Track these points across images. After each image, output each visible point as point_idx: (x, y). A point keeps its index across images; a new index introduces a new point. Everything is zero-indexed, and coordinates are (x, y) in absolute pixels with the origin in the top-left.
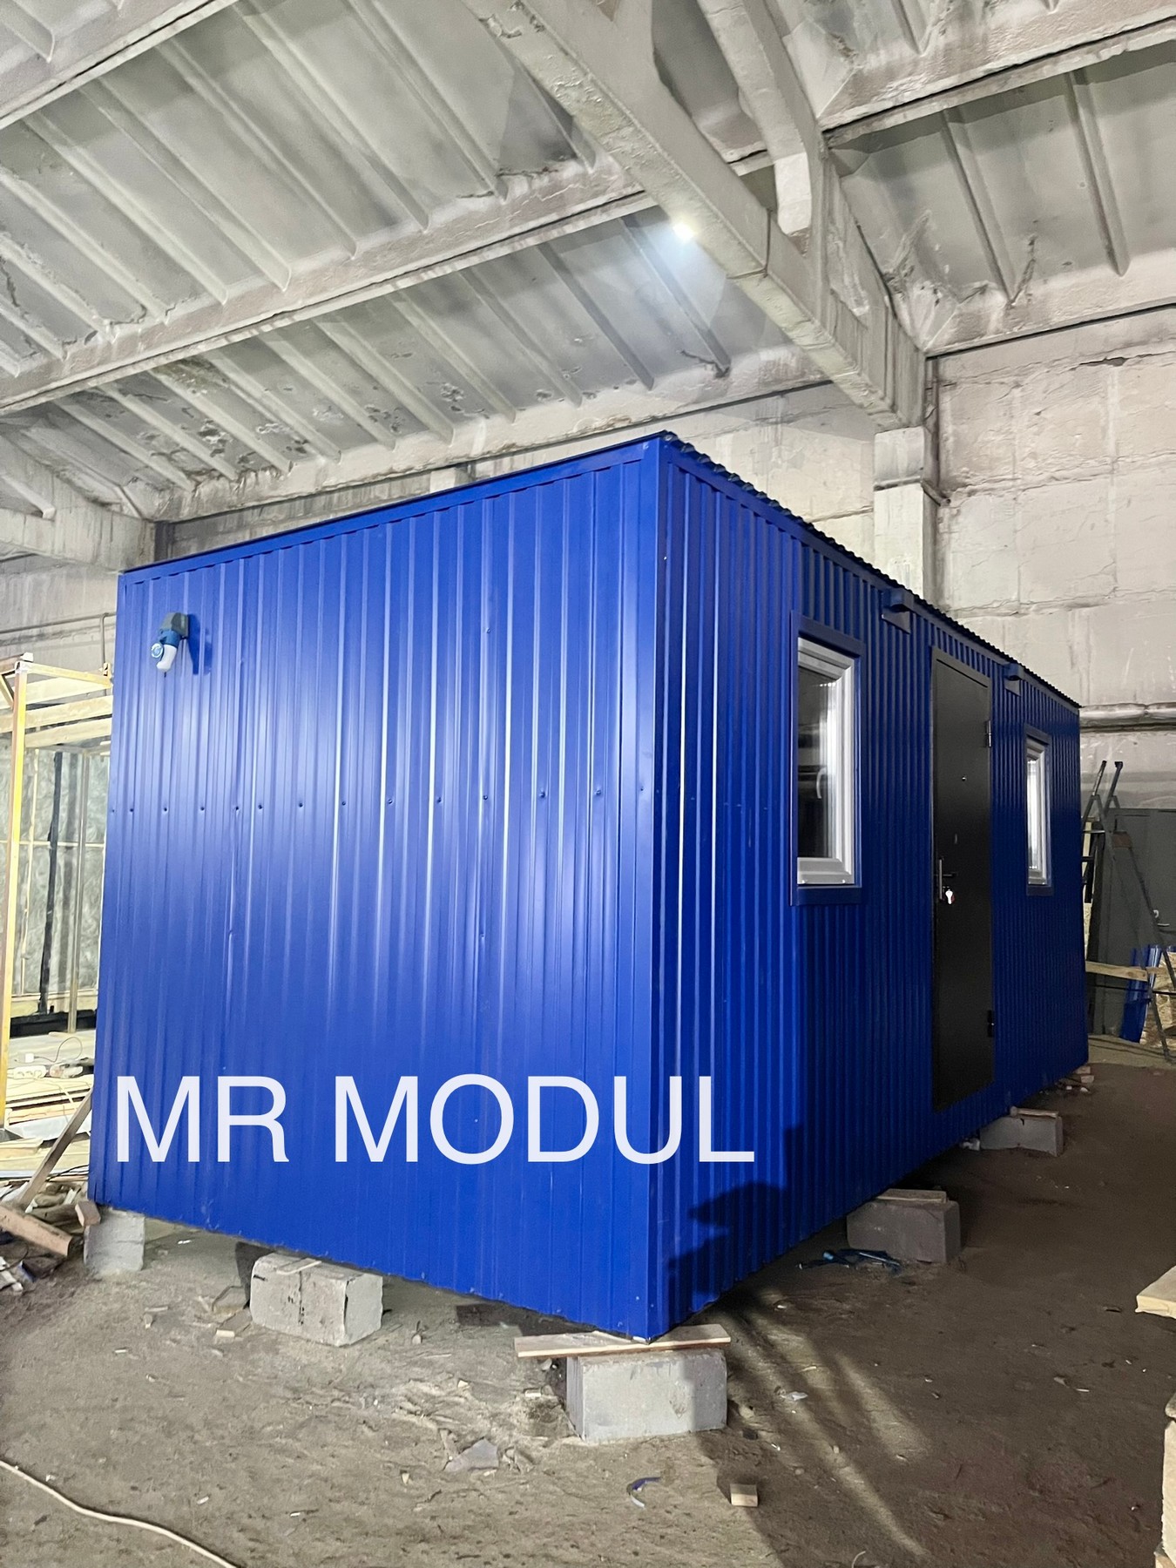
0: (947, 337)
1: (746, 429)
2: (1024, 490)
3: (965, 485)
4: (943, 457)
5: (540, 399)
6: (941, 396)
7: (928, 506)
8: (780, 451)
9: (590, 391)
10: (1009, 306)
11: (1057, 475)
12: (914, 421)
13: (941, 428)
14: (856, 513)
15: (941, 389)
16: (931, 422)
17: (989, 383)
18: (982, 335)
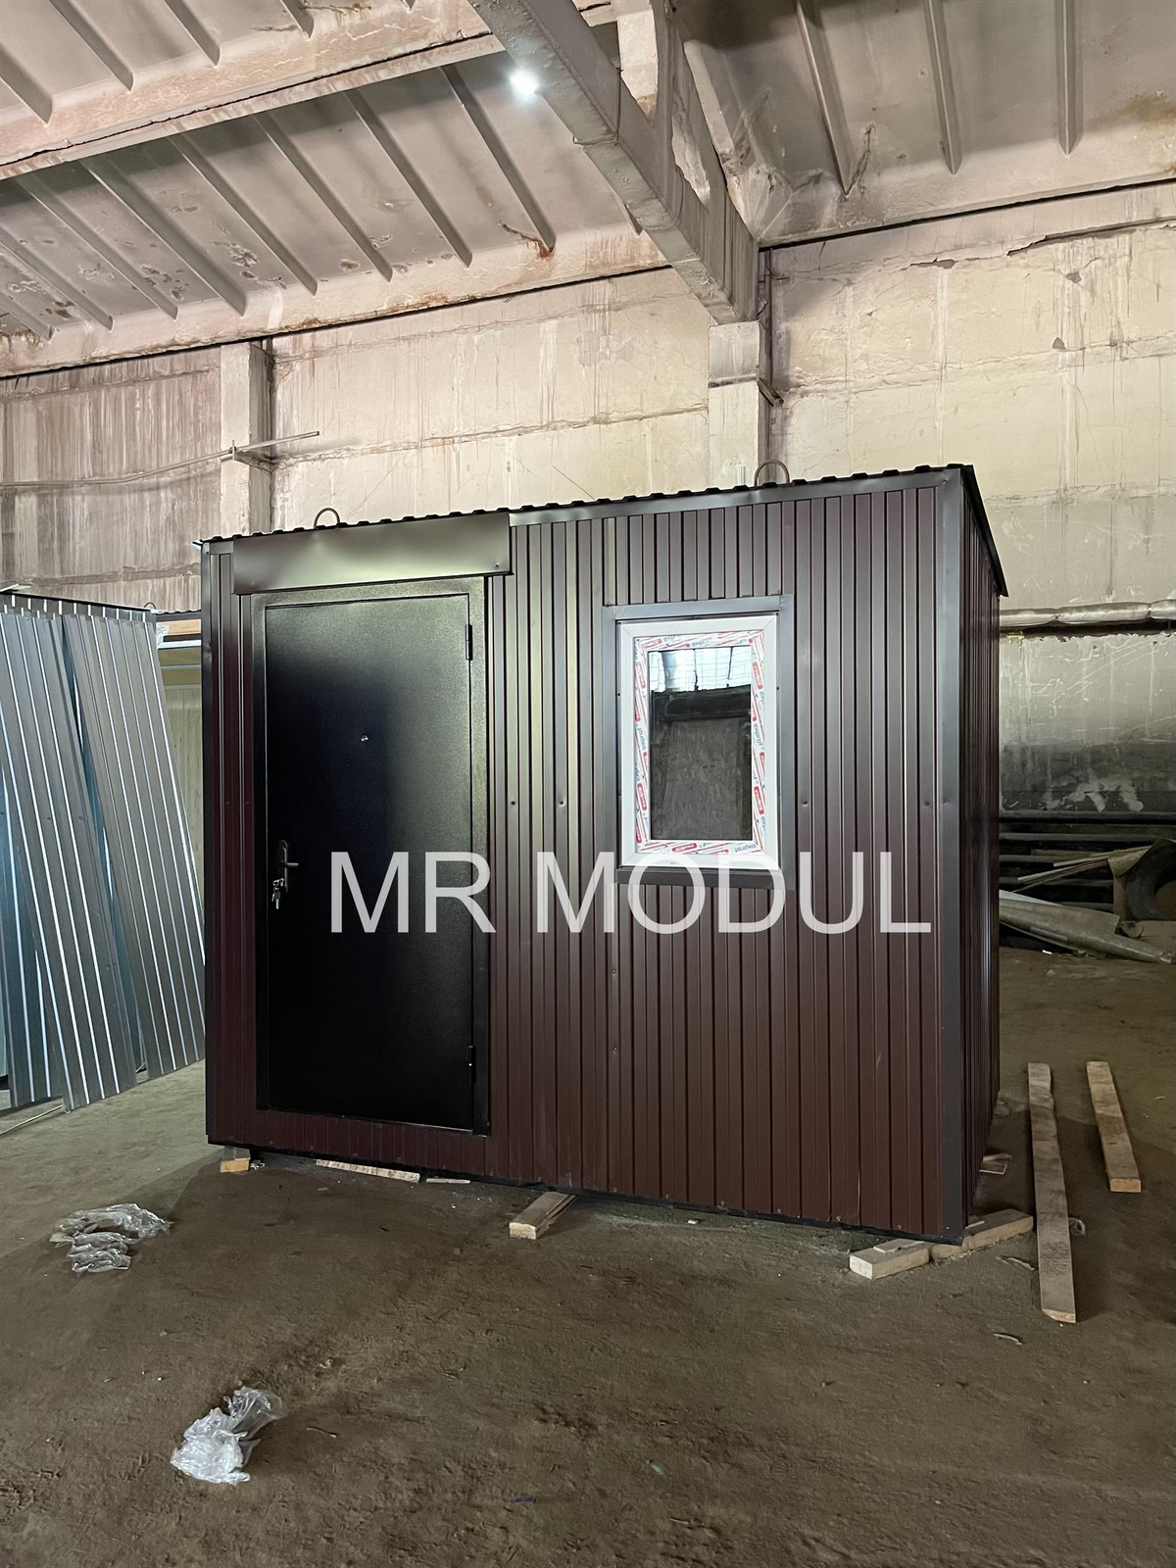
0: (780, 227)
1: (572, 316)
2: (856, 393)
3: (799, 386)
4: (775, 354)
5: (344, 269)
6: (774, 289)
7: (763, 405)
8: (608, 341)
9: (402, 264)
10: (843, 199)
11: (887, 378)
12: (749, 316)
13: (774, 324)
14: (688, 411)
15: (773, 282)
16: (764, 316)
17: (822, 279)
18: (816, 228)
